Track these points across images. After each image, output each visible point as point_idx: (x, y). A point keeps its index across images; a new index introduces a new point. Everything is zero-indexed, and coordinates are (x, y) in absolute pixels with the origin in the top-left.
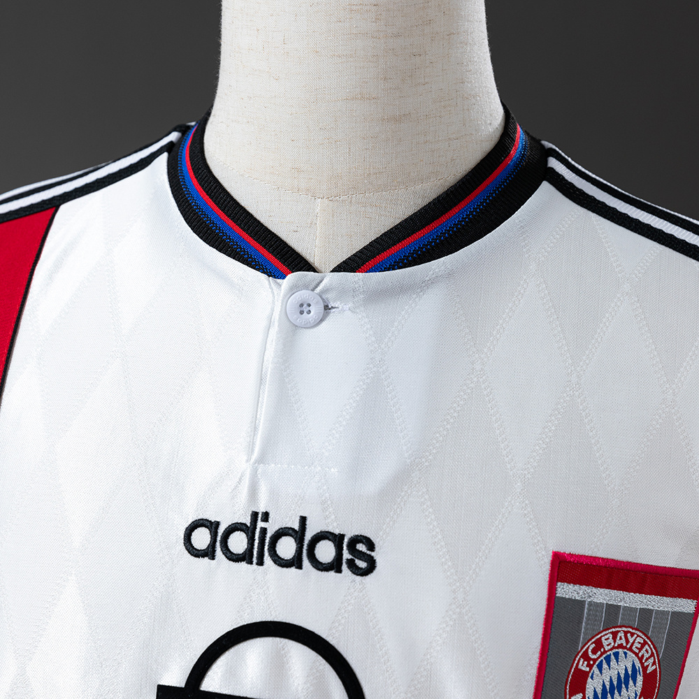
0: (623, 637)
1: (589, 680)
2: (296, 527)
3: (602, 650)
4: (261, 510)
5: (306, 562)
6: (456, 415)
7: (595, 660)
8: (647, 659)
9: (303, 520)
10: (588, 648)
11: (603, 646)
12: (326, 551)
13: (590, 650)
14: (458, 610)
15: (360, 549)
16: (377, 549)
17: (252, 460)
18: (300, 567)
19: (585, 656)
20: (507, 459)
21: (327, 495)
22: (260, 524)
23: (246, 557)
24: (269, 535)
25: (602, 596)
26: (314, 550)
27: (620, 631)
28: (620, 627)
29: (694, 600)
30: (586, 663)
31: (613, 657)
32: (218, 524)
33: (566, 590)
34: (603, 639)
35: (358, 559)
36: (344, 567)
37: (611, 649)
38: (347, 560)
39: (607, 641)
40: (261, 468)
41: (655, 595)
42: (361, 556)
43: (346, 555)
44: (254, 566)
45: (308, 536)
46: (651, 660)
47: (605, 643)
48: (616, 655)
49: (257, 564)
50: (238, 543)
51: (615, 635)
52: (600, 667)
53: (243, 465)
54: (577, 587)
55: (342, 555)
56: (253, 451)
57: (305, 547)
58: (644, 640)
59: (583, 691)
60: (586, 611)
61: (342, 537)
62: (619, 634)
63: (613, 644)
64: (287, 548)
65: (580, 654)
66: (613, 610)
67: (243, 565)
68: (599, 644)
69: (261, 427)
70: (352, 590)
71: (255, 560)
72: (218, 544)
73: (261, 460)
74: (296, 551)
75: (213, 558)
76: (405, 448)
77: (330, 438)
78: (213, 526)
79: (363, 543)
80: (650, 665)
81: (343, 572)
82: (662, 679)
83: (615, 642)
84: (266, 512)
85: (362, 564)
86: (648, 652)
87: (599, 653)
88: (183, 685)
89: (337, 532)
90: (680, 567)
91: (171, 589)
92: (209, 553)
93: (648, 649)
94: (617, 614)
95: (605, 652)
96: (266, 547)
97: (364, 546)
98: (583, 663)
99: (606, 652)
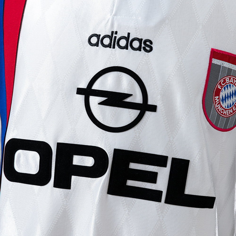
0: (232, 80)
1: (221, 92)
2: (126, 36)
3: (226, 83)
4: (115, 30)
5: (129, 47)
6: (181, 4)
7: (223, 86)
9: (129, 34)
10: (221, 81)
11: (226, 82)
12: (136, 44)
13: (222, 82)
14: (179, 64)
15: (148, 44)
16: (153, 44)
17: (112, 15)
18: (127, 49)
19: (220, 84)
20: (197, 18)
21: (137, 26)
22: (114, 35)
23: (109, 46)
24: (117, 39)
25: (227, 65)
26: (132, 43)
27: (231, 78)
28: (232, 76)
30: (220, 86)
31: (229, 86)
32: (100, 35)
33: (215, 61)
34: (226, 79)
36: (142, 49)
37: (228, 83)
38: (143, 47)
39: (227, 80)
40: (115, 17)
42: (148, 46)
43: (143, 45)
44: (112, 49)
45: (130, 39)
47: (227, 81)
48: (230, 85)
49: (113, 48)
50: (107, 41)
51: (230, 78)
52: (225, 88)
53: (109, 17)
54: (219, 61)
55: (142, 45)
56: (112, 12)
57: (129, 42)
59: (219, 96)
60: (221, 69)
61: (142, 39)
62: (231, 79)
63: (229, 82)
64: (123, 43)
66: (230, 70)
67: (108, 48)
68: (225, 81)
69: (115, 5)
70: (144, 57)
71: (112, 47)
72: (100, 42)
73: (115, 15)
74: (126, 44)
75: (98, 46)
76: (164, 12)
77: (139, 8)
78: (98, 36)
79: (149, 42)
81: (141, 51)
83: (230, 81)
84: (117, 31)
85: (148, 49)
87: (225, 84)
88: (86, 88)
89: (140, 38)
91: (83, 56)
92: (97, 45)
94: (231, 72)
95: (226, 84)
96: (116, 42)
97: (149, 43)
98: (219, 86)
99: (227, 84)
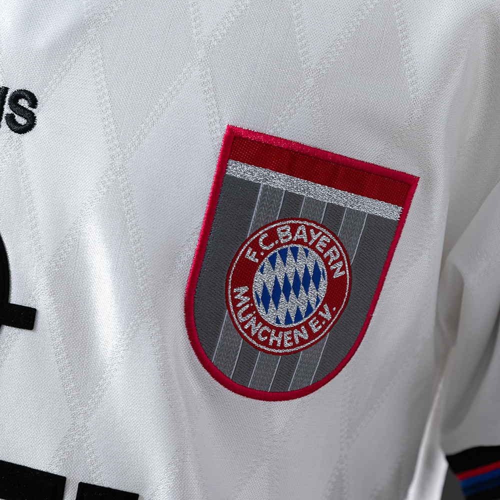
0: (304, 232)
1: (258, 273)
3: (277, 242)
7: (266, 252)
8: (334, 262)
11: (278, 238)
13: (261, 240)
14: (113, 177)
15: (22, 105)
16: (39, 106)
19: (255, 246)
25: (280, 181)
27: (300, 225)
28: (302, 220)
29: (399, 206)
30: (255, 253)
31: (290, 252)
33: (238, 169)
34: (279, 230)
35: (18, 114)
36: (3, 122)
37: (288, 243)
38: (7, 114)
39: (284, 232)
41: (349, 192)
42: (23, 112)
43: (7, 110)
46: (340, 265)
47: (281, 235)
48: (295, 251)
51: (294, 228)
52: (272, 261)
55: (3, 109)
58: (331, 240)
59: (250, 284)
60: (260, 194)
61: (6, 90)
62: (300, 228)
63: (291, 238)
65: (249, 243)
66: (293, 200)
80: (338, 270)
81: (1, 129)
82: (352, 288)
83: (293, 235)
85: (21, 121)
86: (335, 255)
87: (273, 245)
90: (381, 165)
93: (336, 250)
94: (298, 204)
95: (280, 245)
97: (26, 102)
98: (252, 253)
99: (282, 245)
